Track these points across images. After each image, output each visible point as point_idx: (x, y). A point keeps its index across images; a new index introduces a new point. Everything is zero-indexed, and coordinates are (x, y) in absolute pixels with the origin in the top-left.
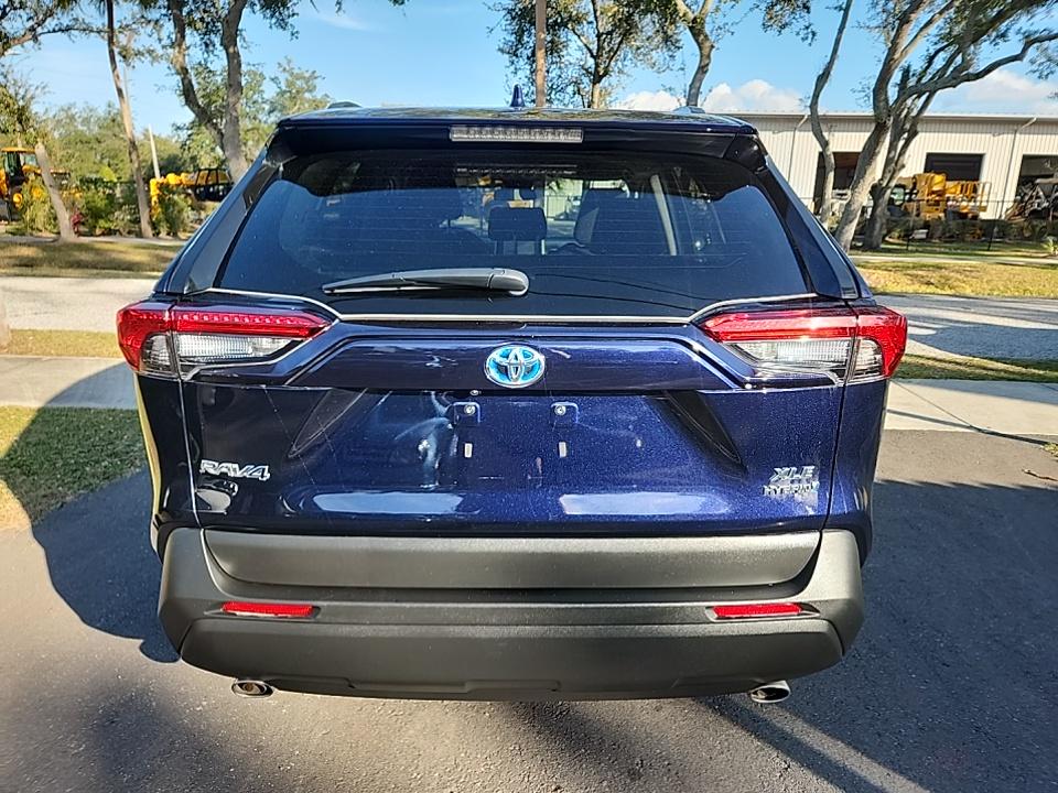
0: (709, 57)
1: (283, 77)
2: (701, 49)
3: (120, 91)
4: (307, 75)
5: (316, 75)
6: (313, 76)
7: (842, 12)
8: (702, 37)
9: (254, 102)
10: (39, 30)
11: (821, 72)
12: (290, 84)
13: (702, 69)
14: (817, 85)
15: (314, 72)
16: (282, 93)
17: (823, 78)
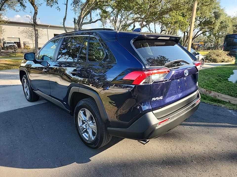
0: (37, 11)
2: (34, 8)
7: (66, 5)
8: (35, 6)
11: (64, 18)
13: (36, 13)
14: (64, 20)
17: (65, 19)
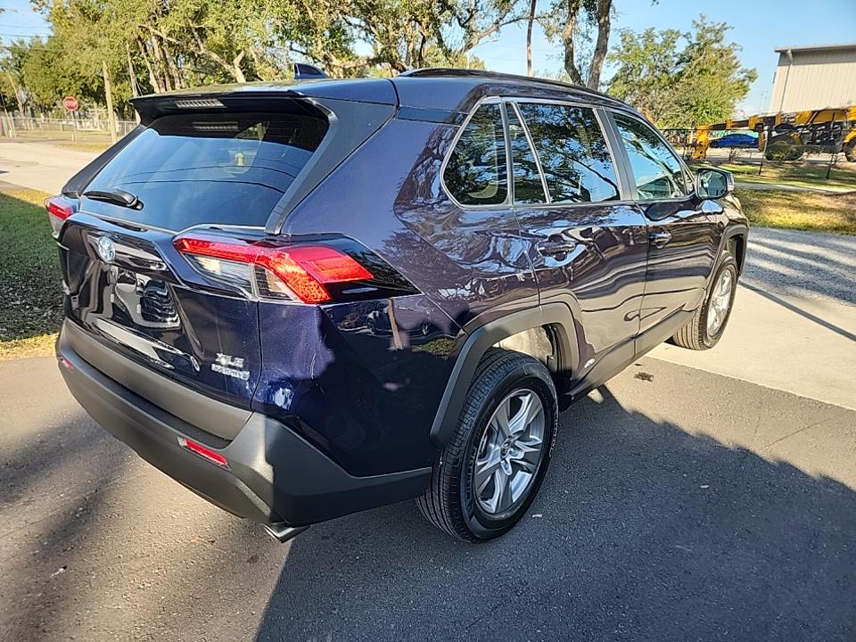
1: (694, 33)
3: (529, 62)
4: (717, 28)
5: (726, 26)
6: (724, 28)
9: (666, 57)
10: (501, 23)
12: (700, 37)
15: (725, 24)
16: (692, 46)
